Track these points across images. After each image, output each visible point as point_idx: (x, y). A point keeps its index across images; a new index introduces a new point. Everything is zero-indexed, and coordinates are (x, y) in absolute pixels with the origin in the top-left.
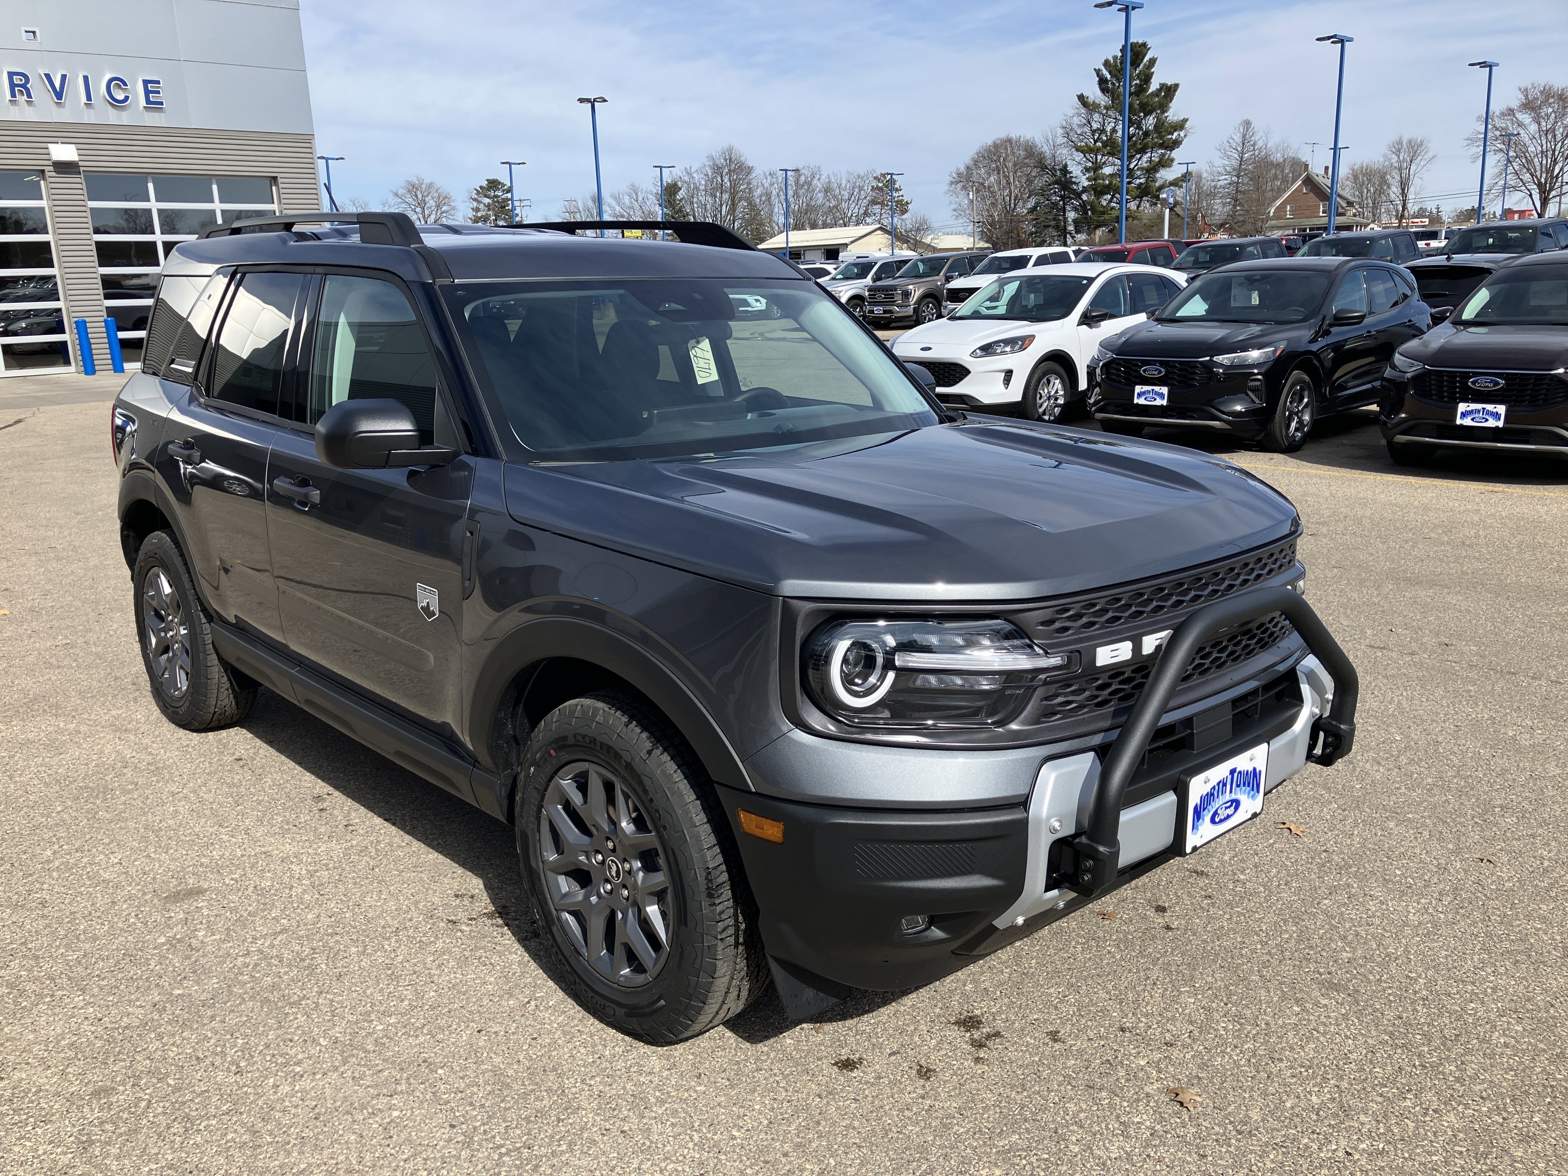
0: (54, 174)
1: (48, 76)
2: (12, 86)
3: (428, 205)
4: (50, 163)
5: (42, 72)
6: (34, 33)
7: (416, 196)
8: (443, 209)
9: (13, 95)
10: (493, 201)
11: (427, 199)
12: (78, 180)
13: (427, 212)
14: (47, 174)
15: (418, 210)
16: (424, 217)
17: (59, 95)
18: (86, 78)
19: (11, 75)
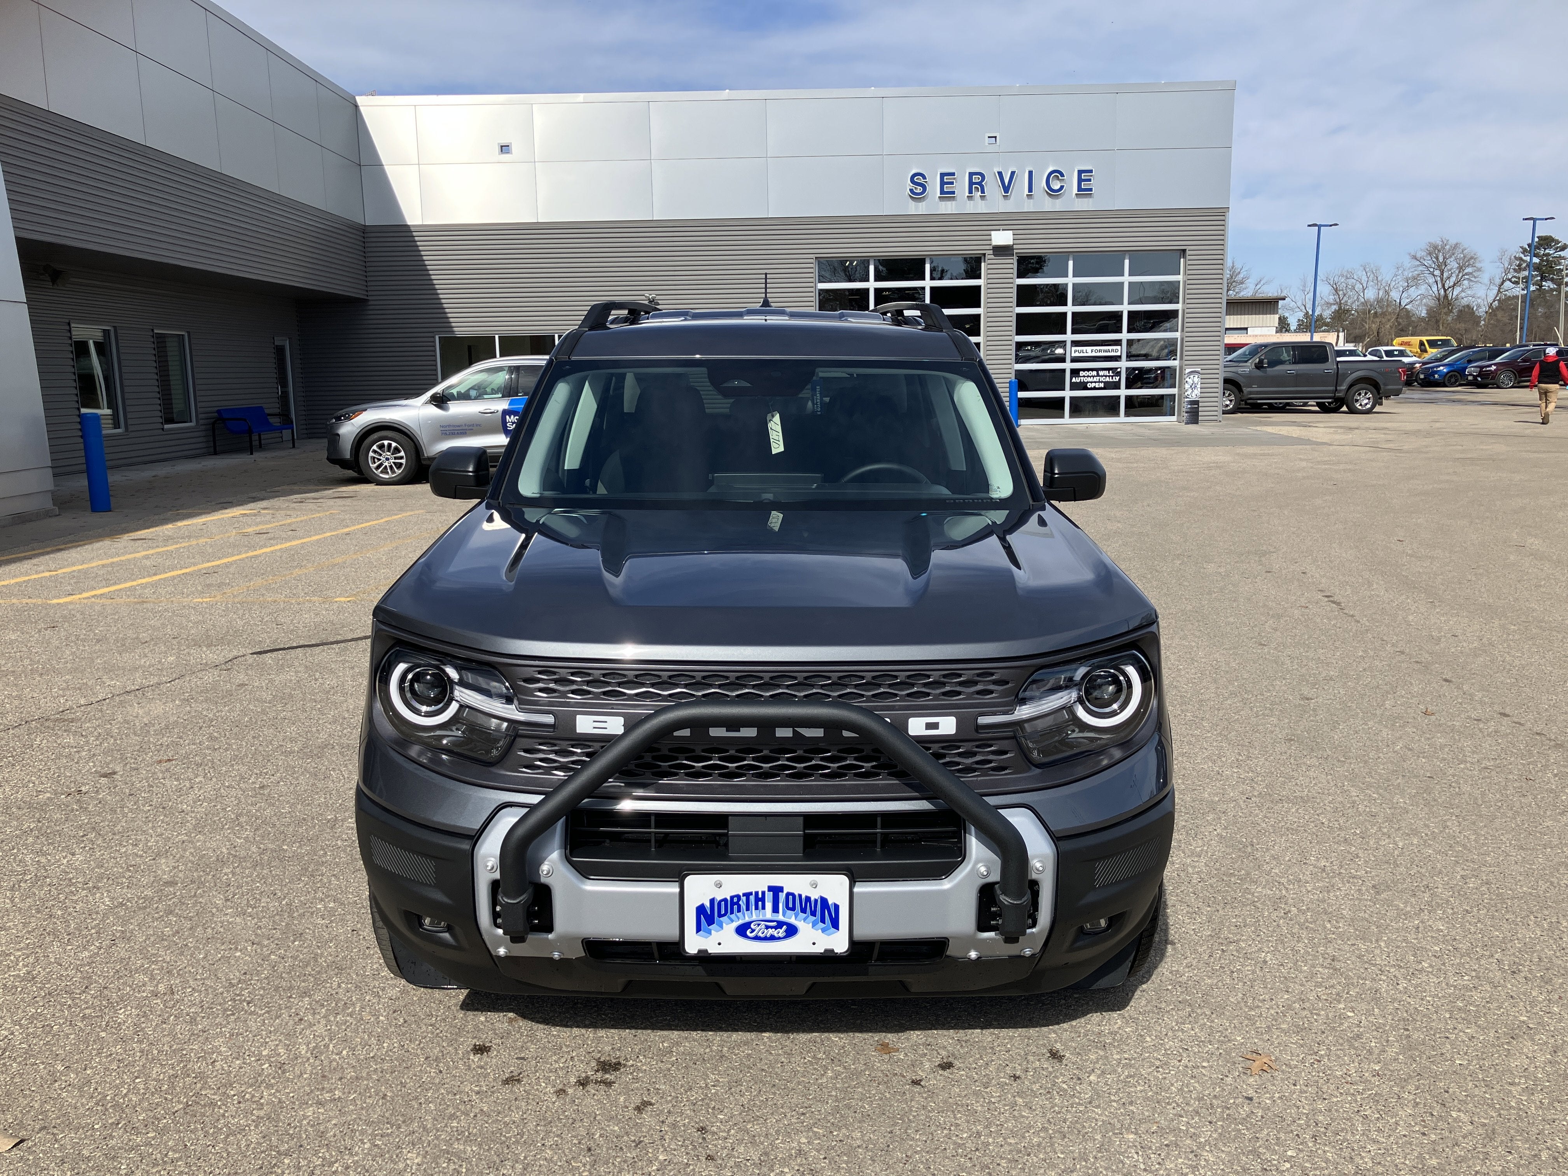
0: (992, 257)
1: (1000, 173)
2: (971, 183)
3: (1449, 267)
4: (991, 247)
5: (996, 170)
6: (995, 137)
7: (1437, 258)
8: (1466, 271)
9: (970, 192)
10: (1542, 260)
11: (1448, 261)
12: (1011, 261)
13: (1445, 275)
14: (987, 257)
15: (1437, 273)
16: (1442, 279)
17: (1006, 189)
18: (1031, 173)
19: (971, 175)
